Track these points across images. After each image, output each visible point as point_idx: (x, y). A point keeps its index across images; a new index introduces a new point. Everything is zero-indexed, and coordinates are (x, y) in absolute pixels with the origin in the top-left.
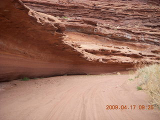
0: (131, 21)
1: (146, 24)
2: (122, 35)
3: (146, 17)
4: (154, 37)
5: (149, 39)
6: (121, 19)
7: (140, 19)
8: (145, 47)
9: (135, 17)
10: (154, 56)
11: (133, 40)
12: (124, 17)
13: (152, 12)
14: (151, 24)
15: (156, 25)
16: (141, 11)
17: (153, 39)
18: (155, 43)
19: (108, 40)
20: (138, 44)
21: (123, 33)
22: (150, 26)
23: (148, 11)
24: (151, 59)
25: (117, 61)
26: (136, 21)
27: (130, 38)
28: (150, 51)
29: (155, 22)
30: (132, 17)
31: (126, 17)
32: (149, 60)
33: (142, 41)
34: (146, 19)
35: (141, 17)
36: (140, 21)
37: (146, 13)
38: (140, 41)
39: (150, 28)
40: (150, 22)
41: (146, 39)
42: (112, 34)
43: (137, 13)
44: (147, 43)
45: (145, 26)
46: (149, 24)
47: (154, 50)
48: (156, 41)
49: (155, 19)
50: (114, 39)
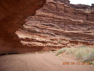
0: (34, 21)
1: (43, 23)
2: (34, 30)
3: (42, 19)
4: (51, 31)
5: (48, 32)
6: (28, 20)
7: (39, 20)
8: (46, 37)
9: (36, 19)
10: (52, 42)
11: (40, 33)
12: (30, 19)
13: (46, 17)
14: (45, 24)
15: (48, 24)
16: (39, 16)
17: (51, 32)
18: (52, 35)
19: (26, 32)
20: (42, 35)
21: (35, 28)
22: (45, 25)
23: (44, 16)
24: (51, 44)
25: (36, 45)
26: (37, 21)
27: (38, 31)
28: (50, 39)
29: (48, 22)
30: (34, 19)
31: (31, 19)
32: (51, 45)
33: (45, 33)
34: (42, 20)
35: (39, 19)
36: (39, 22)
37: (42, 17)
38: (44, 33)
39: (45, 26)
40: (45, 22)
41: (47, 32)
42: (29, 29)
43: (37, 17)
44: (47, 34)
45: (42, 24)
46: (44, 23)
47: (51, 39)
48: (52, 33)
49: (47, 21)
50: (30, 32)
